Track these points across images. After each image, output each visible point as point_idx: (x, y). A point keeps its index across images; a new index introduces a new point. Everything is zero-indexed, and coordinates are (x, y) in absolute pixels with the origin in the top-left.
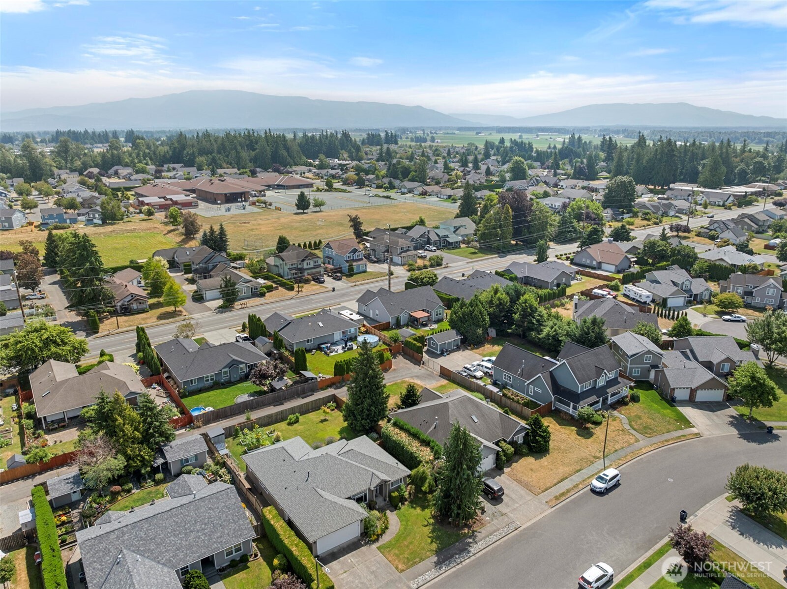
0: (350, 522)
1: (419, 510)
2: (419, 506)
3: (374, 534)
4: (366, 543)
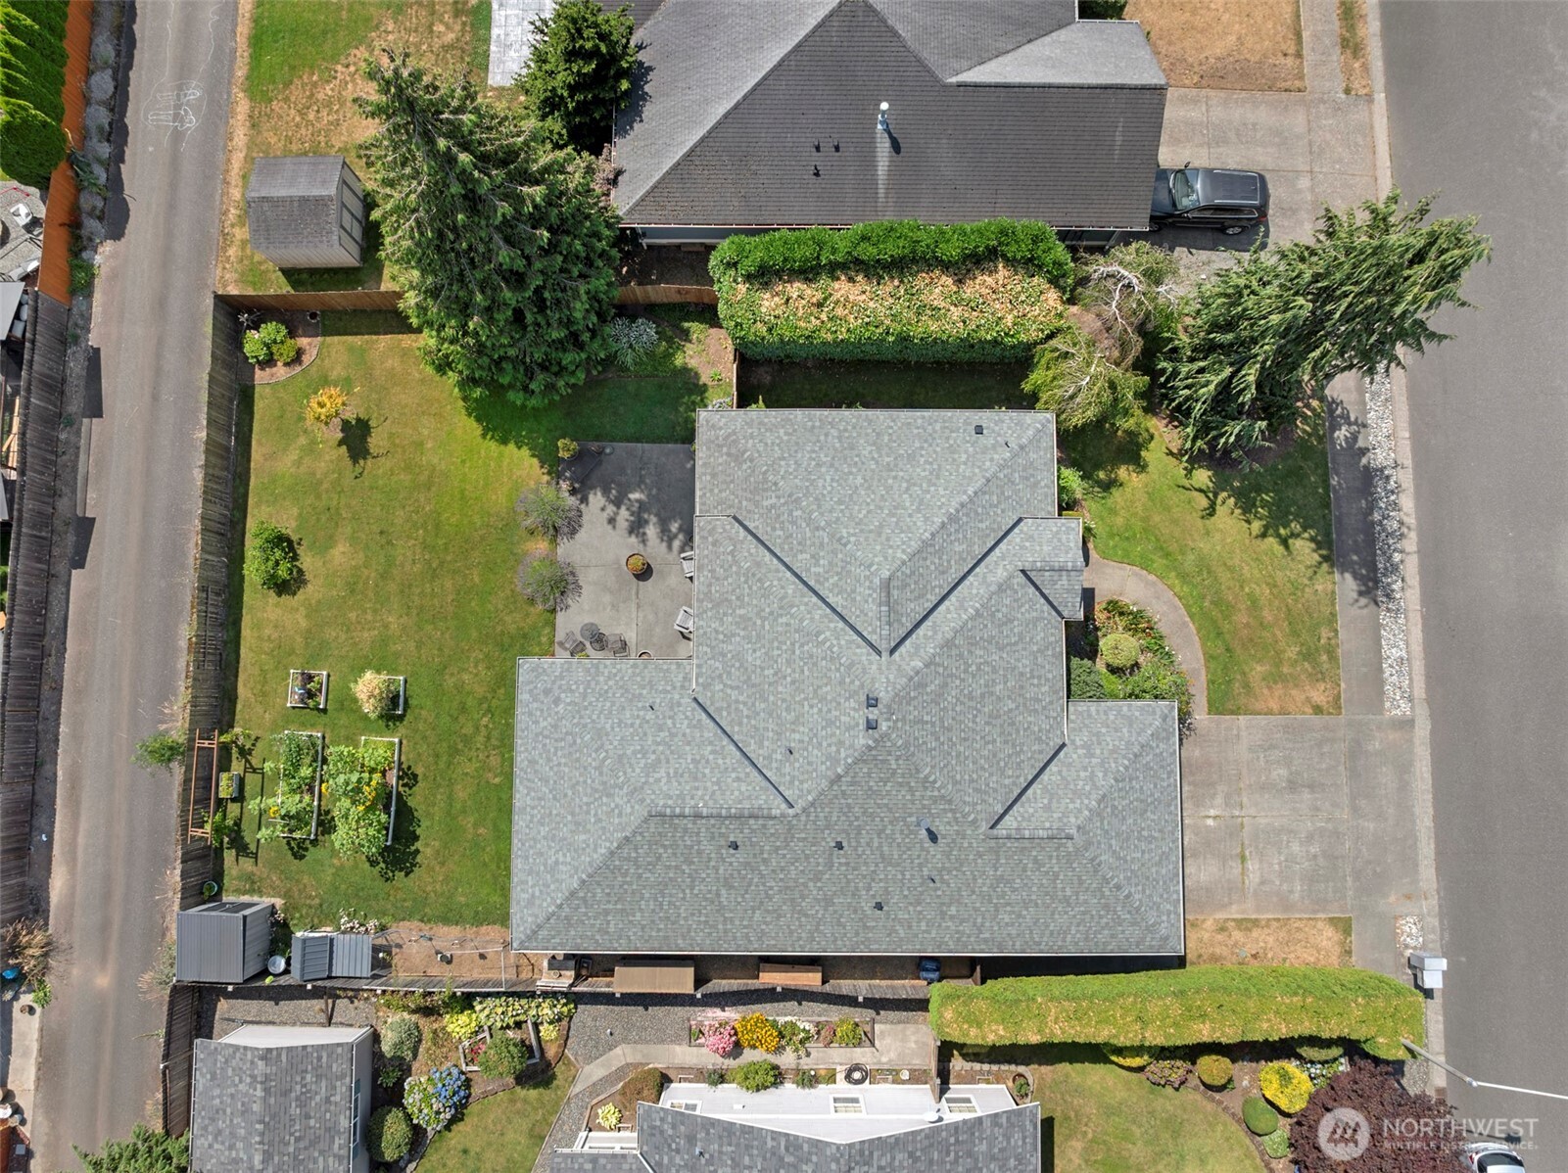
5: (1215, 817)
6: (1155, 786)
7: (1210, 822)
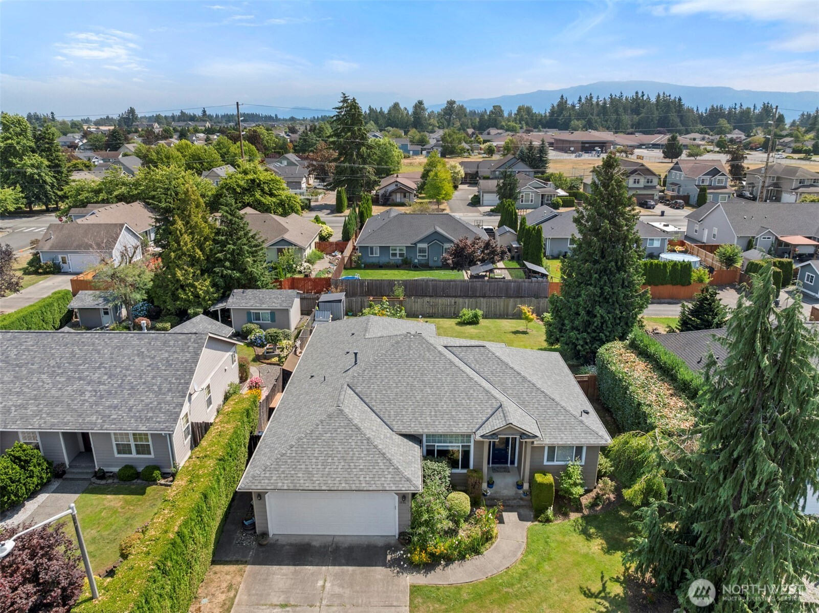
0: (364, 486)
1: (597, 545)
2: (603, 538)
3: (424, 548)
4: (396, 563)
5: (324, 587)
6: (361, 470)
7: (320, 583)
